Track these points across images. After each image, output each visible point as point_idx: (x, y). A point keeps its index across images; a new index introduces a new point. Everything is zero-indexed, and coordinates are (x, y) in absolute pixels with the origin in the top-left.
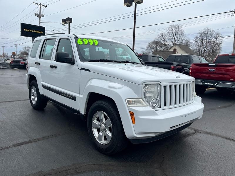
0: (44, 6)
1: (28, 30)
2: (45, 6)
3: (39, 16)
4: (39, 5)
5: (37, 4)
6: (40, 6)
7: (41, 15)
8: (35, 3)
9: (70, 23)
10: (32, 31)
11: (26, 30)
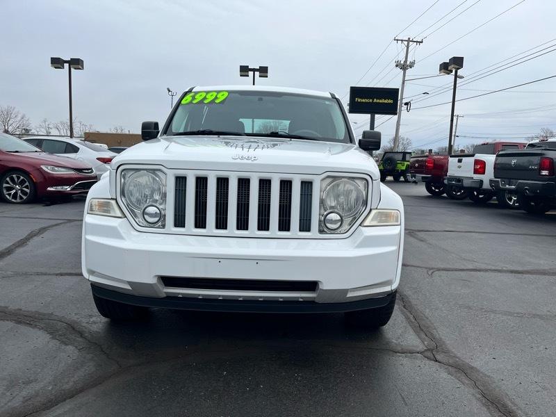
0: (417, 42)
1: (364, 101)
2: (420, 42)
3: (404, 67)
4: (406, 43)
5: (402, 40)
6: (408, 44)
7: (408, 63)
8: (397, 40)
9: (459, 69)
10: (371, 100)
11: (359, 100)
